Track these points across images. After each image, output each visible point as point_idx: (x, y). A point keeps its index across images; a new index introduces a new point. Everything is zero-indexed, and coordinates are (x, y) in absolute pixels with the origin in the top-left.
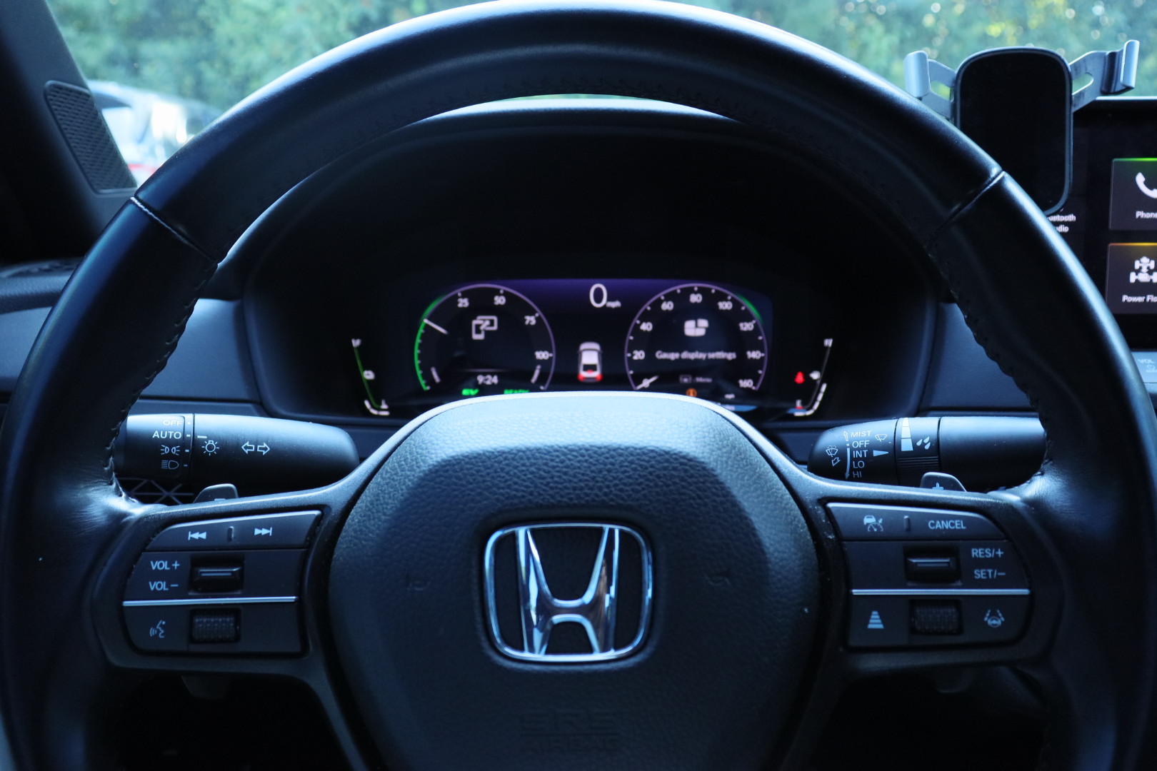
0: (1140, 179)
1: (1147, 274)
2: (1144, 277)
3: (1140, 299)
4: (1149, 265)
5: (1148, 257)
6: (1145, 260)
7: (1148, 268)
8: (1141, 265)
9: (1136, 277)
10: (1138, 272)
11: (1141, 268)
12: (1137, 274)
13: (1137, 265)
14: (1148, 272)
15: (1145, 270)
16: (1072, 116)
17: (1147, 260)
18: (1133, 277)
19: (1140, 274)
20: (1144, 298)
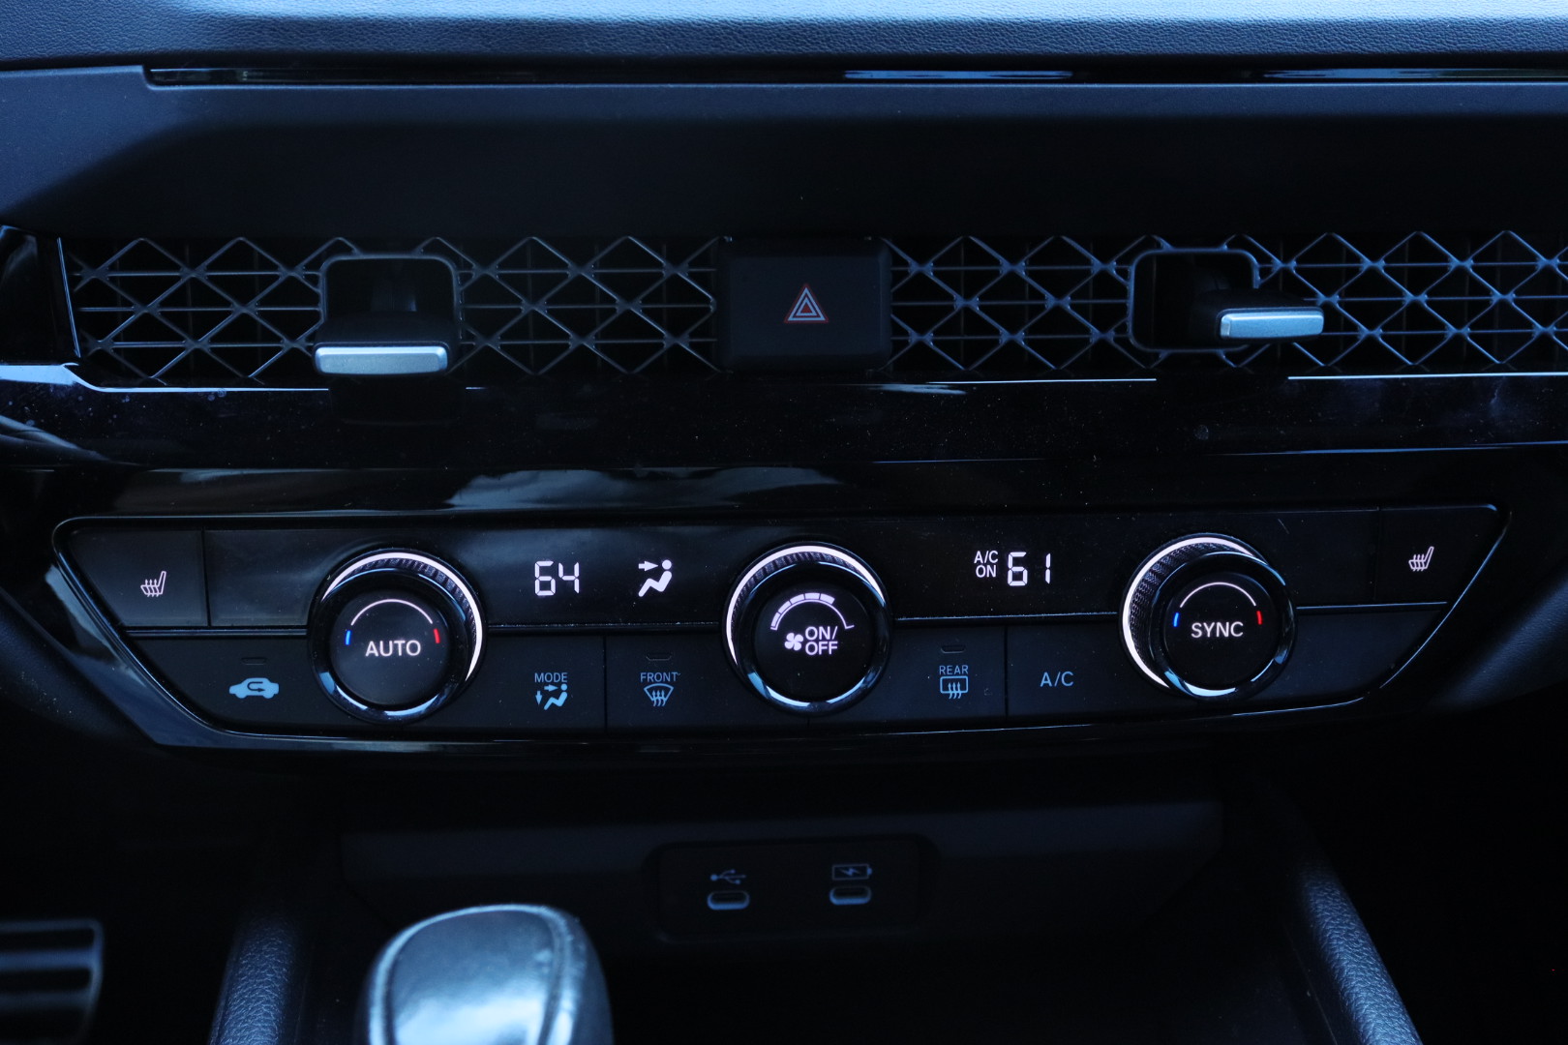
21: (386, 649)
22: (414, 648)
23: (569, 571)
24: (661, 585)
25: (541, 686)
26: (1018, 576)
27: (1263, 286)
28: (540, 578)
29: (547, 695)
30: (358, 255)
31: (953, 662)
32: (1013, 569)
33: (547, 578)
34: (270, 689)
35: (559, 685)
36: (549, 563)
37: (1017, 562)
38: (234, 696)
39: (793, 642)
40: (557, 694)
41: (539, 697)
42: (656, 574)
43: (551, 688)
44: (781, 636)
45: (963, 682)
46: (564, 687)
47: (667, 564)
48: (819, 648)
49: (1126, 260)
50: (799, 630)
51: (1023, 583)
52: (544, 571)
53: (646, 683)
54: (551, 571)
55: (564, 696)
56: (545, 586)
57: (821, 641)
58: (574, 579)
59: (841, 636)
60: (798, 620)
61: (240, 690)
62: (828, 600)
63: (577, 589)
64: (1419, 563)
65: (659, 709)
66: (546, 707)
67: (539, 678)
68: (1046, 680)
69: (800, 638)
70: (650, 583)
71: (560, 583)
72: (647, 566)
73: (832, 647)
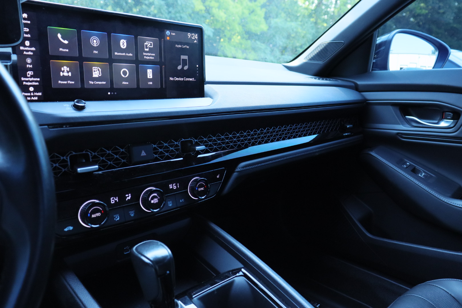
0: (59, 36)
1: (67, 73)
2: (66, 74)
3: (65, 82)
4: (67, 69)
5: (66, 66)
6: (65, 67)
7: (67, 70)
8: (64, 69)
9: (63, 74)
10: (63, 72)
11: (64, 70)
12: (63, 73)
13: (63, 69)
14: (67, 72)
15: (66, 71)
16: (20, 5)
17: (66, 68)
18: (62, 74)
19: (64, 73)
20: (67, 82)
21: (95, 216)
22: (99, 214)
23: (116, 198)
24: (129, 198)
25: (115, 217)
26: (175, 187)
27: (194, 144)
28: (112, 200)
29: (116, 219)
30: (74, 153)
31: (169, 201)
32: (174, 186)
33: (113, 200)
34: (71, 228)
35: (118, 216)
36: (113, 198)
37: (174, 185)
38: (65, 231)
39: (152, 202)
40: (118, 218)
41: (115, 219)
42: (128, 196)
43: (117, 217)
44: (151, 201)
45: (171, 203)
46: (118, 217)
47: (130, 195)
48: (156, 202)
49: (179, 142)
50: (153, 200)
51: (175, 188)
52: (112, 199)
53: (130, 213)
54: (113, 199)
55: (119, 218)
56: (113, 201)
57: (155, 201)
58: (117, 200)
59: (158, 199)
60: (152, 199)
61: (66, 230)
62: (156, 194)
63: (117, 201)
64: (218, 177)
65: (133, 217)
66: (116, 220)
67: (114, 216)
68: (181, 201)
69: (153, 201)
70: (128, 198)
71: (115, 201)
72: (127, 195)
73: (157, 201)
